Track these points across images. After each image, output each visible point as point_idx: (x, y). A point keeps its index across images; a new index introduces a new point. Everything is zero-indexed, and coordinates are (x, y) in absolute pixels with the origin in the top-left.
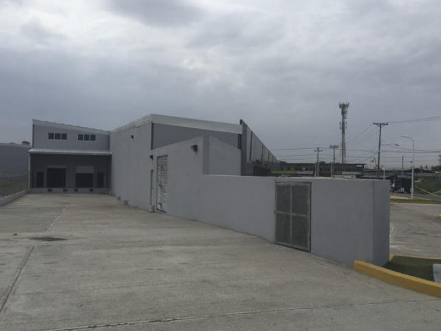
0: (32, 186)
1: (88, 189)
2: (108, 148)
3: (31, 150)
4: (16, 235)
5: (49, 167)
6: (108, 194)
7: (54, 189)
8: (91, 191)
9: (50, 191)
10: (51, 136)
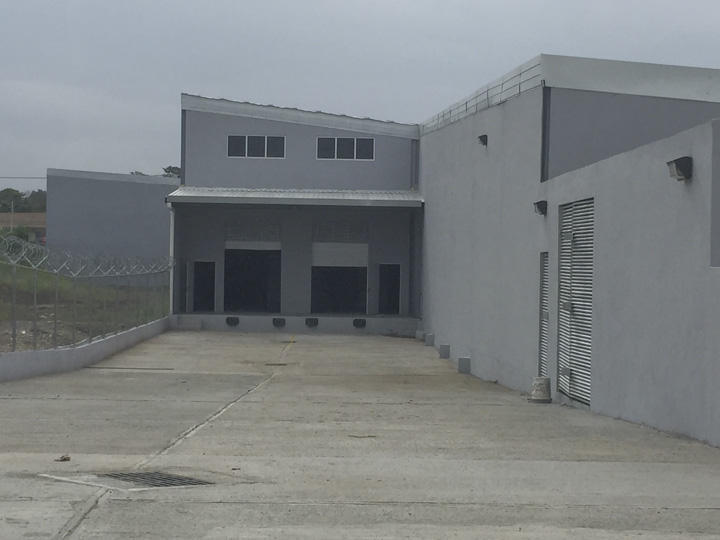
0: (181, 308)
1: (348, 320)
2: (414, 183)
3: (177, 193)
4: (65, 459)
5: (231, 245)
6: (412, 337)
7: (244, 319)
8: (360, 325)
9: (232, 323)
10: (236, 146)
